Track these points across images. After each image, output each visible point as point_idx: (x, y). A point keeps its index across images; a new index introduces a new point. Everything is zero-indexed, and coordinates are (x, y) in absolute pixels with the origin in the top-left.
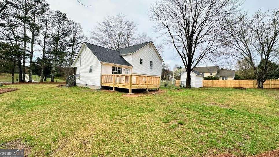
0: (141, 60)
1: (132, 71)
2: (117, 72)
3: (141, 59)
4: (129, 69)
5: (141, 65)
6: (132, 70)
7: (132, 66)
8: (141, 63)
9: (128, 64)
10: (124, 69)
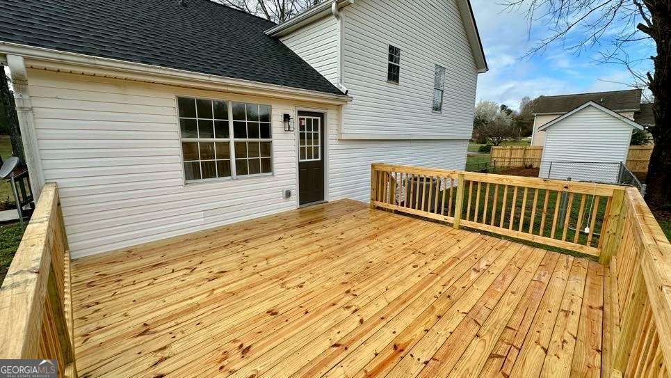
0: (393, 52)
1: (339, 125)
2: (232, 139)
3: (391, 48)
4: (322, 115)
5: (392, 85)
6: (339, 120)
7: (340, 92)
8: (393, 75)
9: (313, 80)
10: (287, 118)
